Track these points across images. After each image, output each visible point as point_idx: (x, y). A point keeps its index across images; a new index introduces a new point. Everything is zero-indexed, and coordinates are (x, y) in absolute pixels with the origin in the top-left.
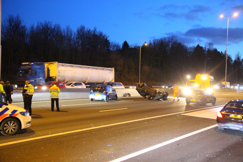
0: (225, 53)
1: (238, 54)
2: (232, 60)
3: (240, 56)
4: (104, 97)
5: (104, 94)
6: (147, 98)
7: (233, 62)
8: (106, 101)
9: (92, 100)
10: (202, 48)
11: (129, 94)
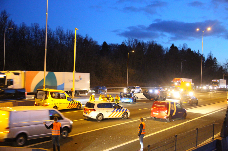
0: (198, 52)
1: (210, 54)
2: (205, 59)
3: (212, 55)
4: (131, 101)
5: (131, 99)
6: (151, 100)
7: (206, 61)
8: (132, 103)
9: (123, 102)
10: (176, 48)
11: (137, 97)
